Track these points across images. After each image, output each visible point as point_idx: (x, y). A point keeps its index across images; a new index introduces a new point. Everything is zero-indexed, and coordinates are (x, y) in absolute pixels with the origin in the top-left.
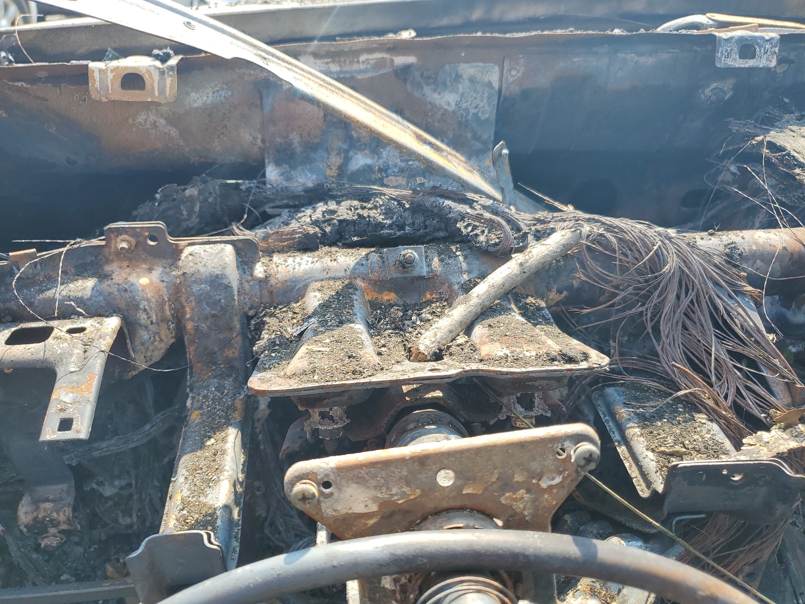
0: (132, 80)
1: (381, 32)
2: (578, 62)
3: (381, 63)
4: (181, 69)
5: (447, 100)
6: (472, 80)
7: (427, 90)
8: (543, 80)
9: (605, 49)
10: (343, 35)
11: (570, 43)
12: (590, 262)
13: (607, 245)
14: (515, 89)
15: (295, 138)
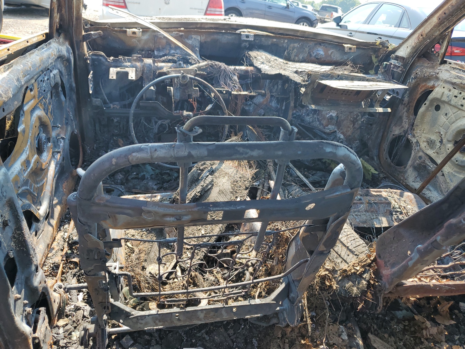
0: (134, 33)
1: (177, 28)
2: (216, 37)
3: (177, 34)
4: (143, 32)
5: (190, 42)
6: (195, 38)
7: (186, 40)
8: (209, 40)
9: (221, 34)
10: (170, 28)
11: (214, 32)
12: (210, 68)
13: (213, 65)
14: (203, 41)
15: (160, 46)
